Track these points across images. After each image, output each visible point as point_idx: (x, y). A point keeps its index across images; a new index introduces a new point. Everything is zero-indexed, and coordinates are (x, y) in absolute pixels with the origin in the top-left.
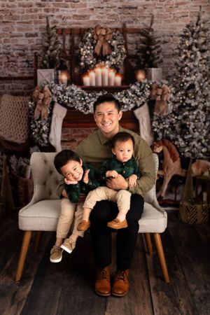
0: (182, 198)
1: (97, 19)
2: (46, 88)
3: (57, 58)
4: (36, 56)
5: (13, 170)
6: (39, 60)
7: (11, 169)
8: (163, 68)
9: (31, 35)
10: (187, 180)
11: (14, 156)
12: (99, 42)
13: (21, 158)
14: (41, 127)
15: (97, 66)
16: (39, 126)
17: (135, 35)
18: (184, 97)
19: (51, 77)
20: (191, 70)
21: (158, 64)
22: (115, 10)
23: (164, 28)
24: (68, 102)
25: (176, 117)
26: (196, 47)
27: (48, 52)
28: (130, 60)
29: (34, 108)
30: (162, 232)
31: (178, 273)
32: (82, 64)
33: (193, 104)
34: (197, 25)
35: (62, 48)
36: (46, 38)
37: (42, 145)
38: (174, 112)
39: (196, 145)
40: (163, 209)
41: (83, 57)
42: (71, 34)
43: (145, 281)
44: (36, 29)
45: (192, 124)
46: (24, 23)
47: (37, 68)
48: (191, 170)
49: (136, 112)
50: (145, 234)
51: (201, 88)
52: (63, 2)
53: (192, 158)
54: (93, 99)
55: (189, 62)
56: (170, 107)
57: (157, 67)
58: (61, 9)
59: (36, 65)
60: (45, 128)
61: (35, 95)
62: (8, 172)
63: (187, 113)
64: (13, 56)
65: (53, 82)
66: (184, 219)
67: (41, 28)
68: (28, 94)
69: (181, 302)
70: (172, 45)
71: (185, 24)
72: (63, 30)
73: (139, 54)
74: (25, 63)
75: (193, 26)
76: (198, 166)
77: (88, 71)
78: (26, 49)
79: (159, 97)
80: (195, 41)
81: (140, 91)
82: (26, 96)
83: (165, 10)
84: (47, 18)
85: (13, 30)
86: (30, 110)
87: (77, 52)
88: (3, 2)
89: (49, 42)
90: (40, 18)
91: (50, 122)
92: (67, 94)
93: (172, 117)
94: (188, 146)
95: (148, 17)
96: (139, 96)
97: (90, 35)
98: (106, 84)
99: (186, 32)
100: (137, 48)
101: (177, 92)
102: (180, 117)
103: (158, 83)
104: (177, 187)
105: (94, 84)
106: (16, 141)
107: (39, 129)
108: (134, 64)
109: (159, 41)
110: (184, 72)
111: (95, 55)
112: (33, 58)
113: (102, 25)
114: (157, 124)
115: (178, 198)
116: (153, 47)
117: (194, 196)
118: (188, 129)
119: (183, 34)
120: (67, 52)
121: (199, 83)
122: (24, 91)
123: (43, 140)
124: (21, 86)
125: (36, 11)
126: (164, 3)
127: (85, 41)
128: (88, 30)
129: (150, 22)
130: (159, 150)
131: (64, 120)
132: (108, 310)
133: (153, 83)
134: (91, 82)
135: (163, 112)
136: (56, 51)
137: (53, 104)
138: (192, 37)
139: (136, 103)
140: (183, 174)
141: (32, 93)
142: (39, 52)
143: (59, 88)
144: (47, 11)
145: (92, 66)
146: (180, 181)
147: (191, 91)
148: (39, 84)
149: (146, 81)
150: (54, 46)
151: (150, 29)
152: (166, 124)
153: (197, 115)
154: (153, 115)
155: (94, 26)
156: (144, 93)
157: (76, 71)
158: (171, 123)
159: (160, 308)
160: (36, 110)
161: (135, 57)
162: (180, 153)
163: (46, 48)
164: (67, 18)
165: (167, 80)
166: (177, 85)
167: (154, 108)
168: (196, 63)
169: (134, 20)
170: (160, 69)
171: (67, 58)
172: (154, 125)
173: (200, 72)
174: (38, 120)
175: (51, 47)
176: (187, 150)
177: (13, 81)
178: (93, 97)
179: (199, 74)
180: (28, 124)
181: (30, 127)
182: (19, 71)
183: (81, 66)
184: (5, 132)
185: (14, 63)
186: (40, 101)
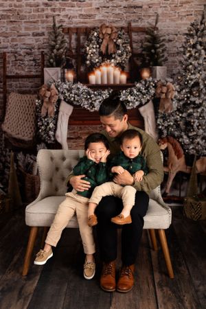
0: (186, 194)
1: (102, 18)
2: (53, 86)
3: (64, 56)
4: (43, 54)
5: (20, 166)
6: (45, 59)
7: (18, 166)
8: (168, 66)
9: (38, 35)
10: (191, 177)
11: (21, 153)
12: (104, 41)
13: (28, 155)
14: (48, 124)
15: (103, 64)
16: (46, 124)
17: (140, 33)
18: (189, 95)
19: (58, 76)
20: (195, 68)
21: (163, 63)
22: (121, 10)
23: (168, 27)
24: (74, 100)
25: (180, 115)
26: (201, 45)
27: (55, 51)
28: (135, 59)
29: (41, 105)
30: (166, 228)
31: (183, 268)
32: (88, 62)
33: (197, 102)
34: (201, 23)
35: (68, 47)
36: (53, 37)
37: (49, 142)
38: (178, 110)
39: (201, 142)
40: (167, 205)
41: (89, 56)
42: (77, 33)
43: (149, 277)
44: (43, 28)
45: (197, 121)
46: (31, 22)
47: (44, 66)
48: (195, 167)
49: (141, 109)
50: (150, 230)
51: (205, 86)
52: (70, 1)
53: (196, 155)
54: (99, 97)
55: (194, 60)
56: (175, 105)
57: (161, 65)
58: (67, 8)
59: (43, 63)
60: (51, 125)
61: (42, 93)
62: (16, 168)
63: (191, 110)
64: (20, 55)
65: (59, 80)
66: (188, 215)
67: (47, 28)
68: (35, 92)
69: (185, 298)
70: (177, 44)
71: (189, 23)
72: (69, 29)
73: (143, 52)
74: (32, 62)
75: (197, 25)
76: (202, 163)
77: (94, 69)
78: (33, 48)
79: (164, 95)
80: (200, 39)
81: (145, 89)
82: (33, 94)
83: (169, 9)
84: (53, 17)
85: (21, 29)
86: (37, 107)
87: (83, 51)
88: (11, 2)
89: (55, 41)
90: (47, 17)
91: (56, 119)
92: (73, 92)
93: (176, 114)
94: (192, 143)
95: (153, 16)
96: (144, 94)
97: (96, 34)
98: (112, 82)
99: (190, 30)
100: (142, 47)
101: (182, 90)
102: (184, 115)
103: (163, 81)
104: (181, 184)
105: (100, 83)
106: (23, 138)
107: (46, 126)
108: (139, 63)
109: (164, 40)
110: (189, 70)
111: (101, 54)
112: (40, 56)
113: (107, 24)
114: (162, 121)
115: (183, 194)
116: (158, 45)
117: (199, 192)
118: (193, 126)
119: (187, 32)
120: (73, 51)
121: (203, 80)
122: (31, 89)
123: (50, 137)
124: (28, 84)
125: (43, 10)
126: (168, 2)
127: (91, 40)
128: (94, 29)
129: (155, 21)
130: (164, 147)
131: (70, 117)
132: (113, 305)
133: (158, 81)
134: (96, 81)
135: (167, 110)
136: (62, 50)
137: (59, 101)
138: (196, 35)
139: (141, 101)
140: (187, 171)
141: (39, 91)
142: (46, 51)
143: (65, 86)
144: (54, 10)
145: (98, 64)
146: (185, 178)
147: (195, 89)
148: (45, 83)
149: (151, 79)
150: (60, 45)
151: (156, 28)
152: (170, 121)
153: (202, 113)
154: (158, 113)
155: (100, 25)
156: (149, 91)
157: (82, 69)
158: (176, 121)
159: (165, 304)
160: (43, 108)
161: (141, 55)
162: (184, 150)
163: (53, 47)
164: (74, 17)
165: (171, 78)
166: (181, 83)
167: (159, 106)
168: (201, 62)
169: (139, 19)
171: (73, 56)
172: (158, 122)
173: (205, 70)
174: (45, 118)
175: (58, 46)
176: (191, 147)
177: (20, 79)
178: (99, 95)
179: (203, 72)
180: (35, 122)
181: (37, 125)
182: (26, 70)
183: (86, 65)
184: (12, 129)
185: (21, 62)
186: (47, 99)
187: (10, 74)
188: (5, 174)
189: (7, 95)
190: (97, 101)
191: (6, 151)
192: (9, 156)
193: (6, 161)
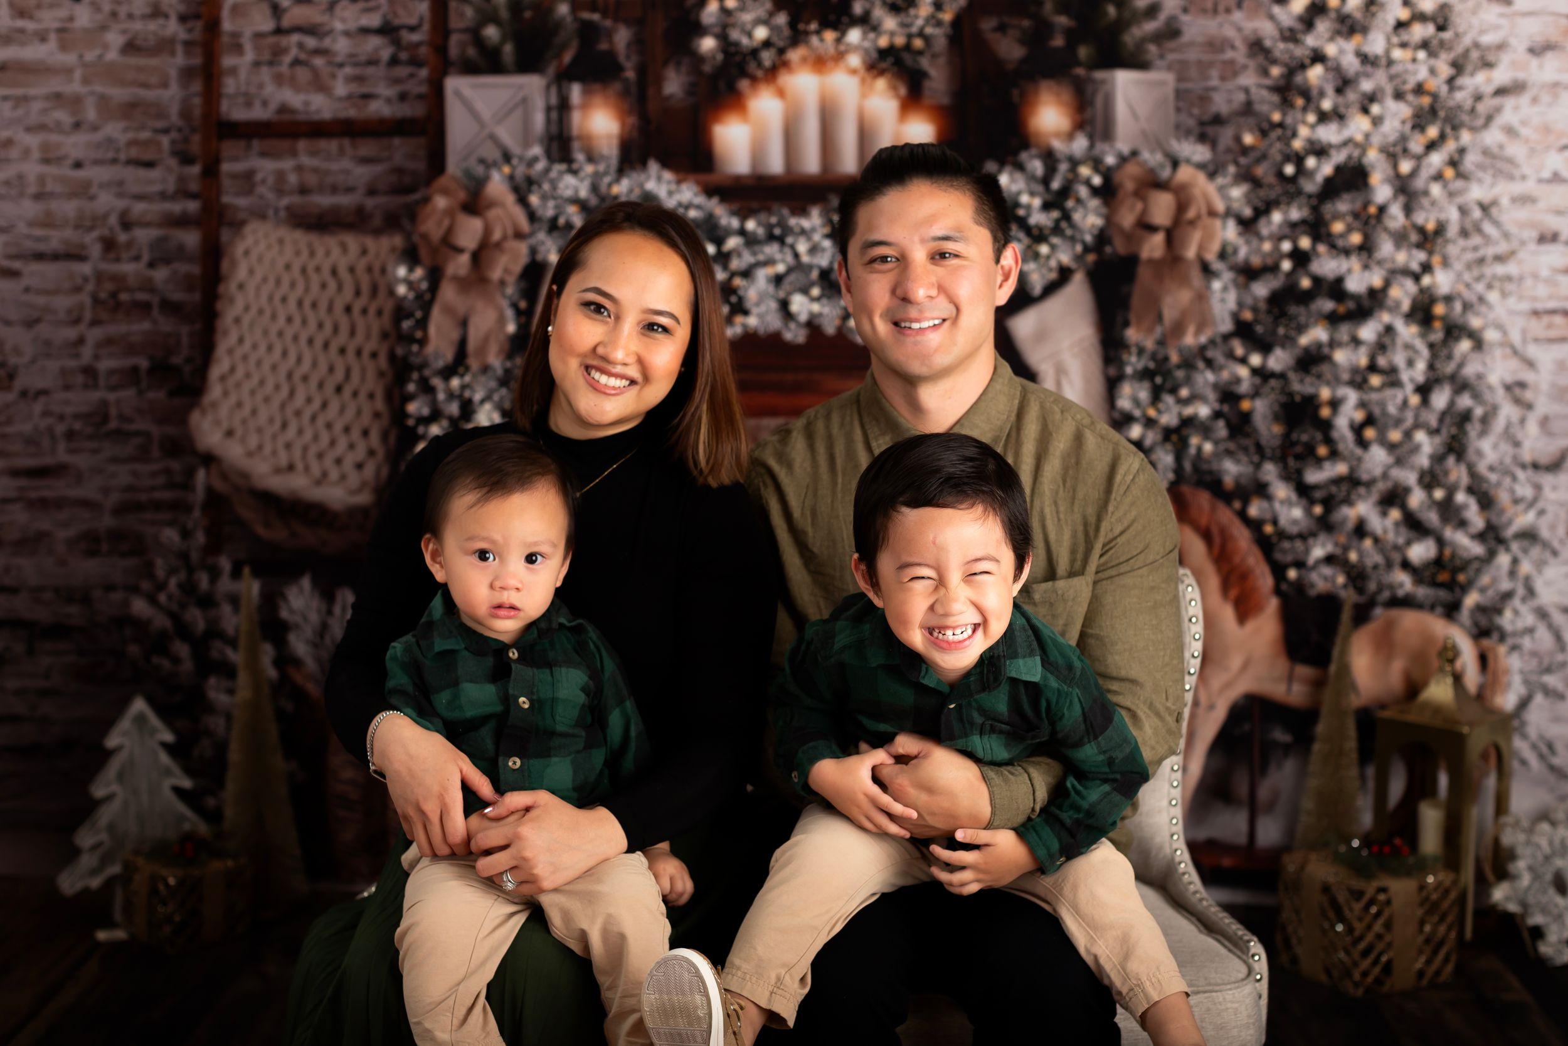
0: (1290, 831)
2: (497, 185)
3: (563, 9)
5: (297, 662)
6: (455, 23)
7: (285, 660)
8: (1181, 71)
10: (1320, 728)
11: (306, 582)
14: (468, 409)
15: (794, 55)
16: (454, 409)
18: (1305, 243)
19: (527, 121)
20: (1344, 84)
21: (1152, 49)
25: (1256, 360)
28: (987, 25)
29: (426, 300)
32: (708, 44)
33: (1356, 283)
38: (1243, 330)
39: (1376, 523)
41: (712, 6)
45: (1352, 397)
47: (444, 66)
49: (1024, 327)
51: (1404, 187)
53: (1349, 597)
54: (772, 250)
55: (1335, 34)
56: (1223, 299)
57: (1142, 66)
59: (441, 49)
61: (432, 226)
62: (272, 673)
65: (537, 150)
66: (1309, 963)
68: (392, 222)
74: (374, 43)
76: (1385, 645)
77: (744, 84)
79: (1158, 239)
81: (1047, 206)
82: (377, 232)
86: (400, 311)
93: (1231, 355)
94: (1325, 525)
96: (1037, 236)
101: (1262, 211)
102: (1278, 360)
103: (1152, 158)
104: (1260, 769)
105: (775, 165)
106: (317, 494)
108: (1010, 49)
110: (1304, 93)
112: (424, 8)
114: (1144, 395)
115: (1269, 832)
117: (1367, 819)
118: (1326, 426)
121: (1392, 154)
122: (370, 203)
124: (350, 171)
133: (1123, 160)
134: (758, 152)
135: (1178, 329)
137: (532, 276)
141: (412, 213)
143: (574, 185)
145: (767, 57)
146: (1280, 735)
147: (1343, 205)
148: (453, 165)
149: (1080, 144)
152: (1193, 398)
153: (1381, 347)
154: (1122, 345)
156: (1066, 216)
157: (674, 84)
158: (1228, 395)
160: (436, 314)
162: (1279, 571)
165: (1202, 138)
166: (1260, 171)
167: (1124, 303)
168: (1376, 44)
170: (1161, 78)
171: (618, 10)
172: (1124, 403)
173: (1399, 96)
174: (448, 373)
176: (1318, 552)
177: (302, 145)
178: (771, 237)
179: (1391, 105)
180: (389, 396)
181: (398, 415)
182: (341, 89)
183: (698, 59)
184: (253, 441)
185: (311, 42)
186: (461, 264)
187: (239, 114)
188: (209, 708)
189: (225, 235)
190: (762, 275)
191: (215, 574)
192: (235, 600)
193: (214, 632)
